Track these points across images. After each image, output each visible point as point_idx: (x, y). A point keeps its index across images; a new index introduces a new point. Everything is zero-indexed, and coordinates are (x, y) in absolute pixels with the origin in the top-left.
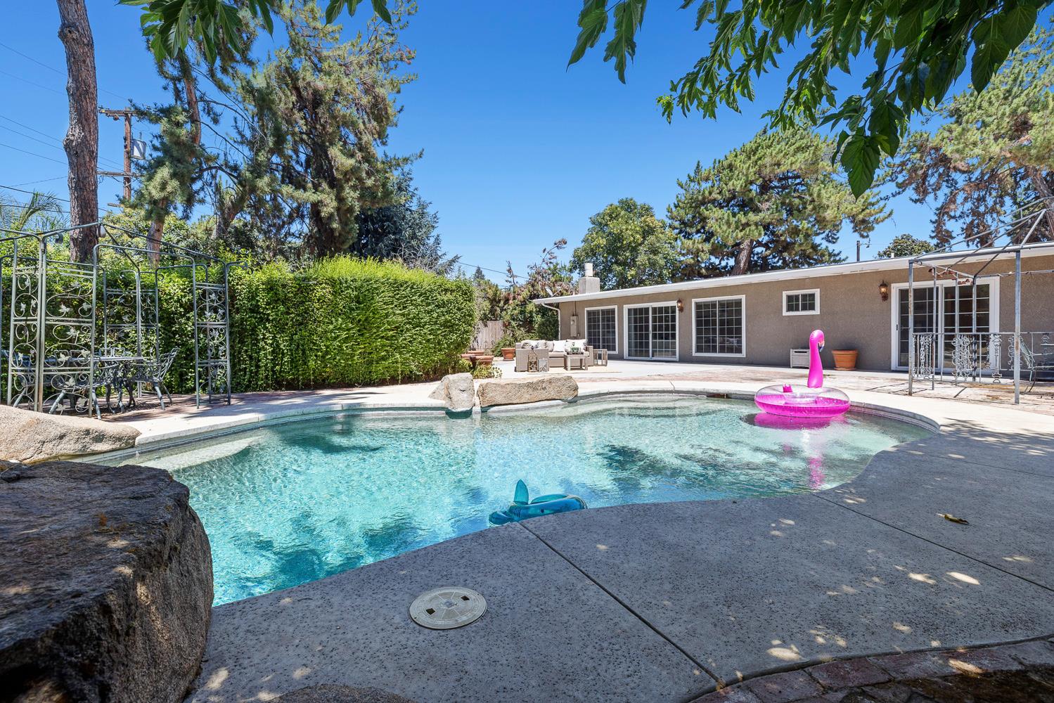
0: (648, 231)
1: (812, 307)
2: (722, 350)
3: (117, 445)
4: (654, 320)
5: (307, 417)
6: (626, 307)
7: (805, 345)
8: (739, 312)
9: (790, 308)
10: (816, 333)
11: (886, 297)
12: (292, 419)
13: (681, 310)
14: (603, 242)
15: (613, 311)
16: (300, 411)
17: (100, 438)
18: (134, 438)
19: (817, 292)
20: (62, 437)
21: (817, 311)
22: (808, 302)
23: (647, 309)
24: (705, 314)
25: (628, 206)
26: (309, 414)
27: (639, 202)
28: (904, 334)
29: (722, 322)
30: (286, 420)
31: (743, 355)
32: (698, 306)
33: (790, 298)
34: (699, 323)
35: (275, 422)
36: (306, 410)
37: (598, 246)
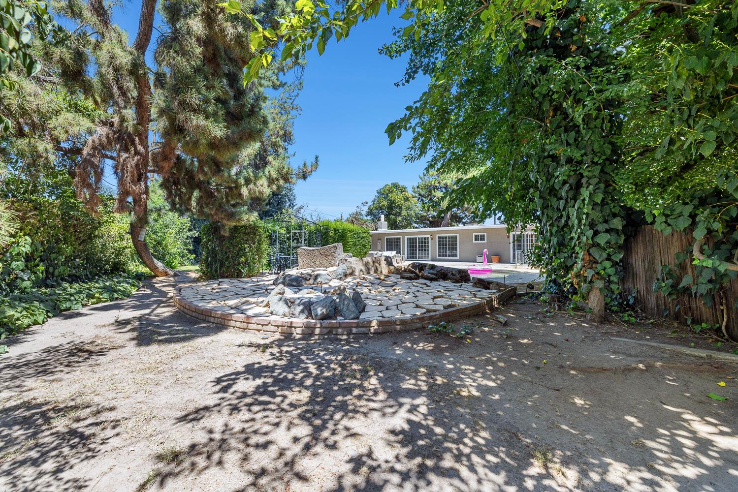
0: (407, 199)
1: (484, 240)
2: (449, 256)
4: (419, 243)
6: (406, 237)
7: (482, 254)
8: (456, 241)
9: (476, 240)
10: (485, 250)
11: (508, 237)
13: (432, 239)
14: (386, 203)
15: (400, 239)
19: (485, 234)
21: (485, 241)
22: (482, 238)
23: (416, 238)
24: (442, 241)
25: (396, 186)
27: (401, 184)
28: (514, 250)
29: (449, 245)
31: (458, 258)
32: (439, 238)
33: (476, 236)
34: (439, 245)
37: (384, 205)
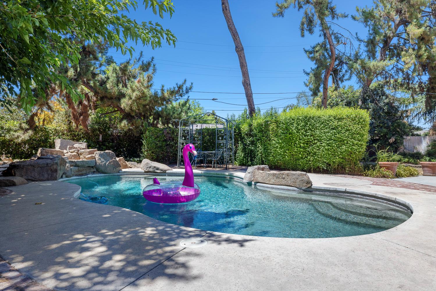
3: (162, 172)
5: (219, 176)
12: (214, 175)
16: (216, 173)
17: (158, 169)
18: (166, 171)
20: (150, 167)
26: (219, 174)
30: (212, 175)
35: (208, 175)
36: (218, 173)
